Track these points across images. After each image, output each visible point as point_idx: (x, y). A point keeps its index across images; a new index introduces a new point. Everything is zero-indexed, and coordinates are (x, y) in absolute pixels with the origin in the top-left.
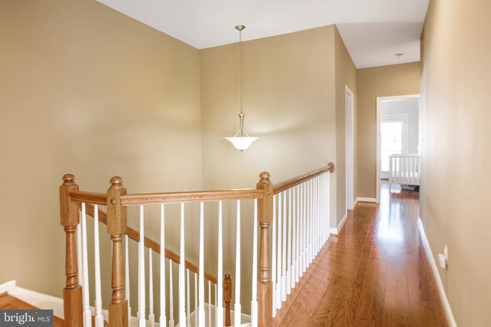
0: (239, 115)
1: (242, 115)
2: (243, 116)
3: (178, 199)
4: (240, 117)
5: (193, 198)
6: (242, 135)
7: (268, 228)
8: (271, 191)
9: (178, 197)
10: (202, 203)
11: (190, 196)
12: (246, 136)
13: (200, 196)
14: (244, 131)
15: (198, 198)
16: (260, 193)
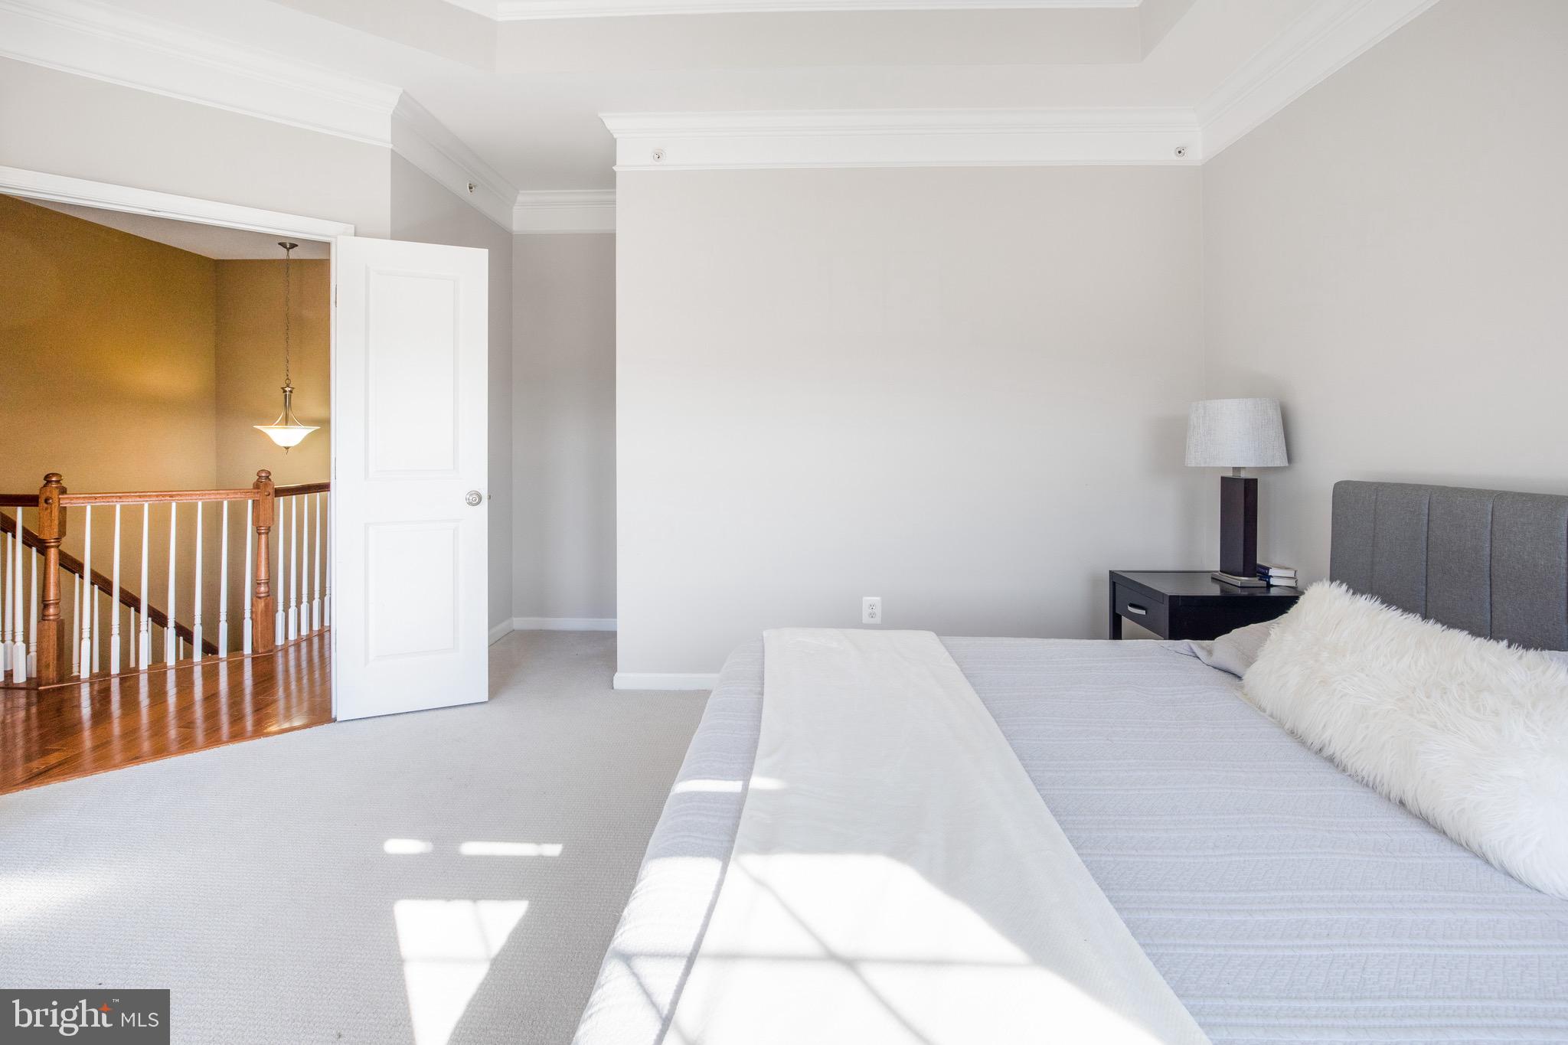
0: (282, 388)
1: (288, 389)
2: (291, 392)
3: (138, 499)
4: (285, 391)
5: (160, 498)
6: (287, 421)
7: (267, 533)
8: (272, 491)
9: (140, 497)
10: (174, 505)
11: (157, 496)
12: (295, 424)
13: (171, 496)
14: (290, 414)
15: (168, 498)
16: (254, 493)
